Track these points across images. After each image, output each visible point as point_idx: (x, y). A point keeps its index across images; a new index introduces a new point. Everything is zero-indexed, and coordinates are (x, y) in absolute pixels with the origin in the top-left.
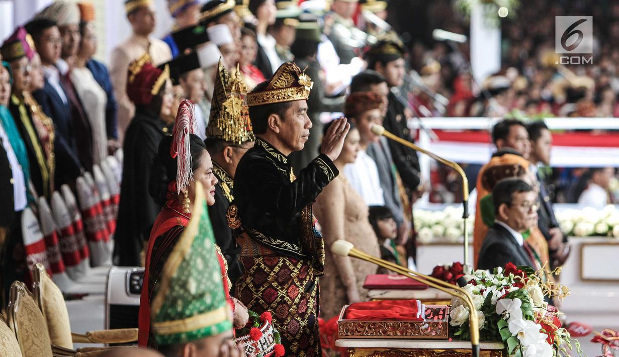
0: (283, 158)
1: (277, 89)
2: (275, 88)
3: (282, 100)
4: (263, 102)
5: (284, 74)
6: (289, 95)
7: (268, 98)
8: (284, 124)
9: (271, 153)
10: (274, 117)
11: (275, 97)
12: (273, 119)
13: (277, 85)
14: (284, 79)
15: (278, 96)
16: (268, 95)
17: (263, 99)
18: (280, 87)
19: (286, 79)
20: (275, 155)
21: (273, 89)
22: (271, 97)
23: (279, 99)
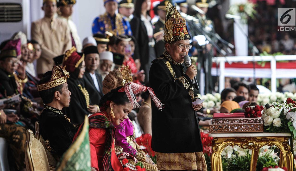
0: (61, 112)
1: (56, 79)
2: (55, 79)
3: (60, 84)
4: (50, 87)
5: (56, 71)
6: (62, 81)
7: (53, 84)
8: (62, 95)
9: (55, 111)
10: (57, 93)
11: (56, 83)
12: (57, 94)
13: (56, 78)
14: (57, 74)
15: (58, 83)
16: (52, 83)
17: (50, 85)
18: (57, 78)
19: (58, 73)
20: (57, 112)
21: (54, 80)
22: (54, 84)
23: (58, 84)
